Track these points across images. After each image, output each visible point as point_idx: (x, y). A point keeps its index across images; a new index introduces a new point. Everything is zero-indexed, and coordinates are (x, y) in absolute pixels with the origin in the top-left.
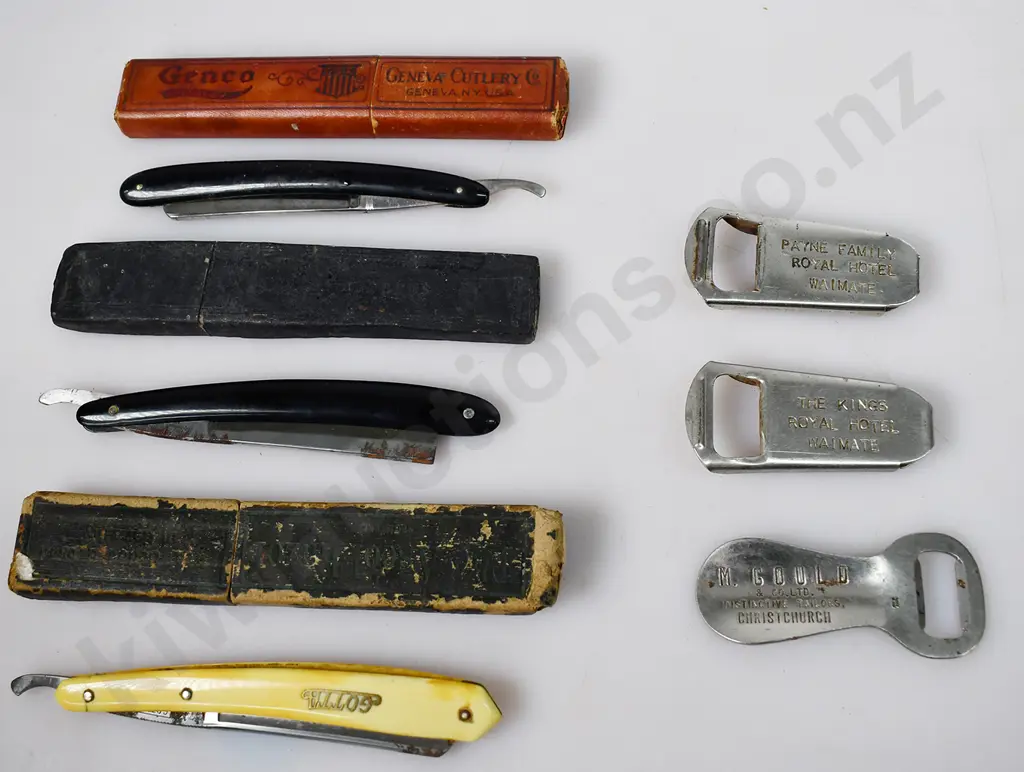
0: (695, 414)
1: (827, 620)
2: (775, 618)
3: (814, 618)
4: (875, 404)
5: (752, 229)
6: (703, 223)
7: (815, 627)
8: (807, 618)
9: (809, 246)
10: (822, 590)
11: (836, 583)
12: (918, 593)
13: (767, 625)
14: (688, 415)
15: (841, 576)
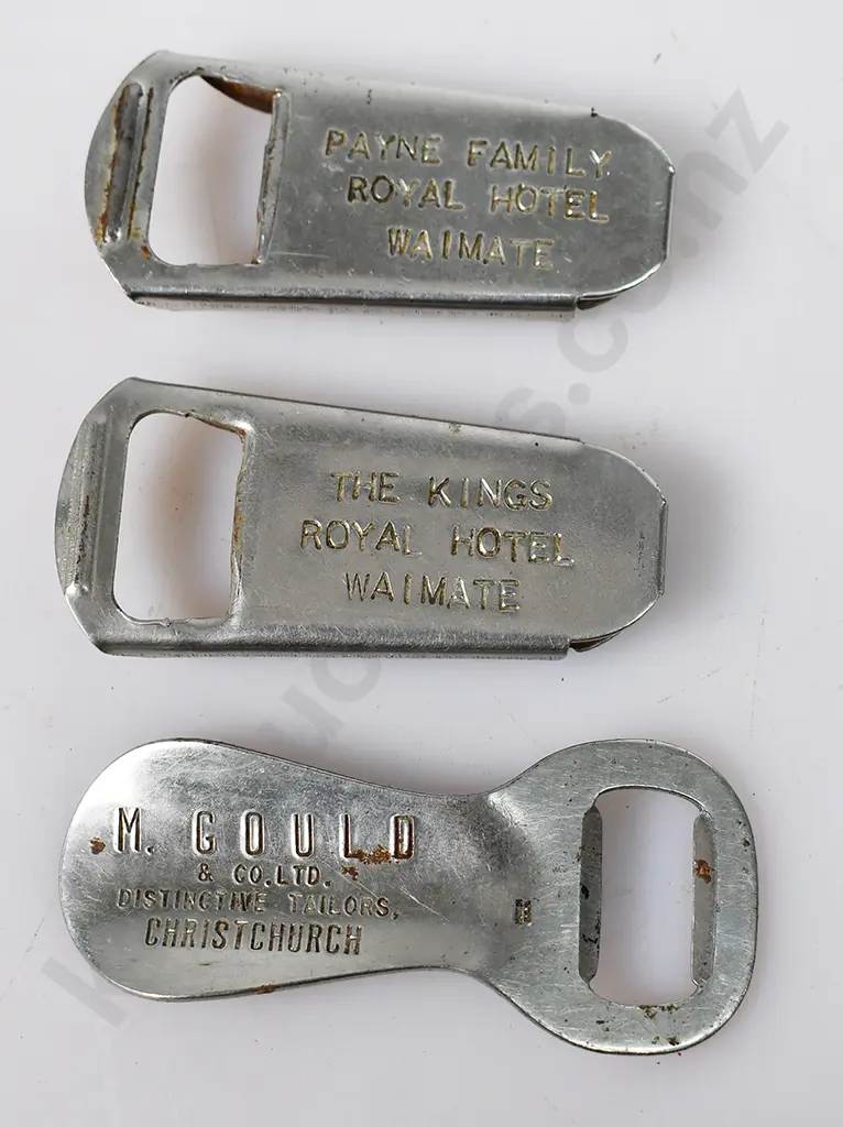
0: (76, 511)
1: (352, 949)
2: (230, 937)
3: (322, 943)
4: (521, 491)
5: (259, 100)
6: (134, 91)
7: (321, 963)
8: (305, 940)
9: (394, 145)
10: (352, 871)
11: (387, 855)
12: (585, 891)
13: (209, 953)
14: (62, 512)
15: (398, 841)
